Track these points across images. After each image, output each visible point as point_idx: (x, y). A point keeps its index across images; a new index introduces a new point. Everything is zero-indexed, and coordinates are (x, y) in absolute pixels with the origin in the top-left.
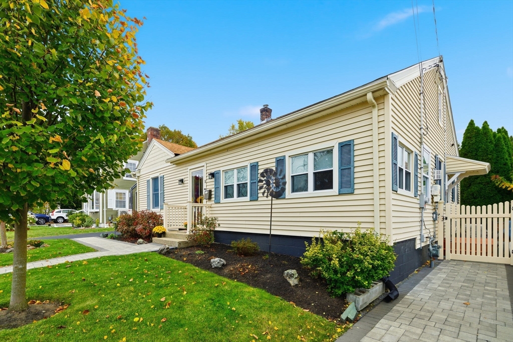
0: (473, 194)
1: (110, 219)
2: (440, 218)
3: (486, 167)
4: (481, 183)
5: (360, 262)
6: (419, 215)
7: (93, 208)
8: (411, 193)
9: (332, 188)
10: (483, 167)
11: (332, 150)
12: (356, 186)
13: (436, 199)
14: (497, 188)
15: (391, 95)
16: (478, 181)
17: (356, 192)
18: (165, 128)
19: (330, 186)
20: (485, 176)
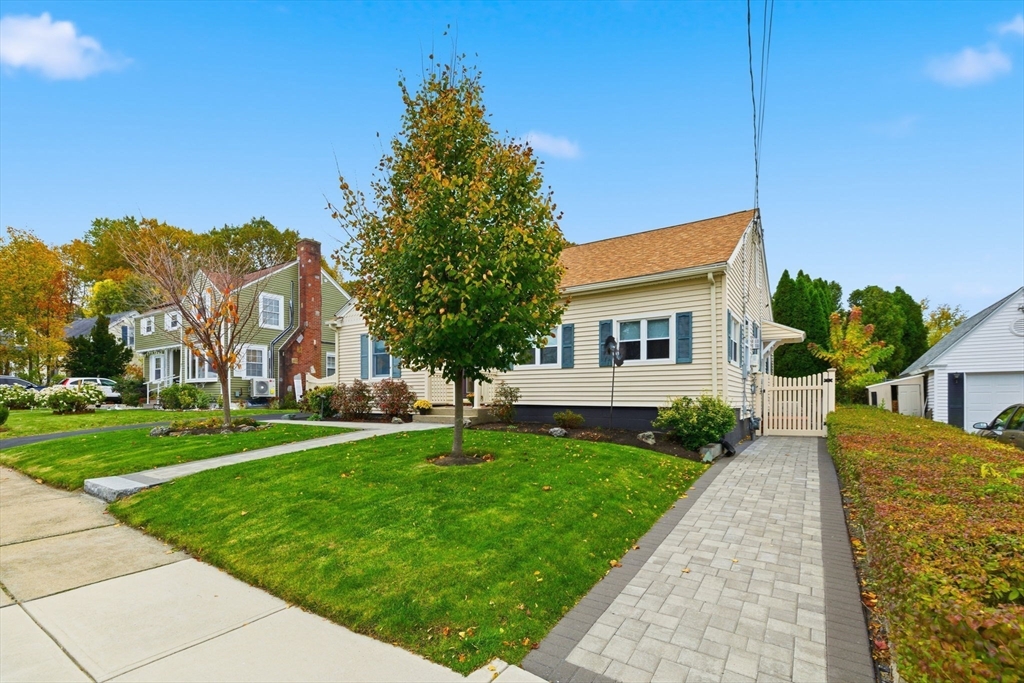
0: (787, 365)
1: (237, 395)
2: (758, 391)
3: (801, 336)
4: (796, 351)
5: (712, 419)
6: (742, 386)
7: (194, 376)
8: (737, 364)
9: (668, 357)
10: (797, 335)
11: (668, 320)
12: (694, 357)
13: (756, 370)
14: (813, 357)
15: (727, 276)
16: (793, 348)
17: (694, 362)
18: (266, 224)
19: (666, 355)
20: (801, 343)
